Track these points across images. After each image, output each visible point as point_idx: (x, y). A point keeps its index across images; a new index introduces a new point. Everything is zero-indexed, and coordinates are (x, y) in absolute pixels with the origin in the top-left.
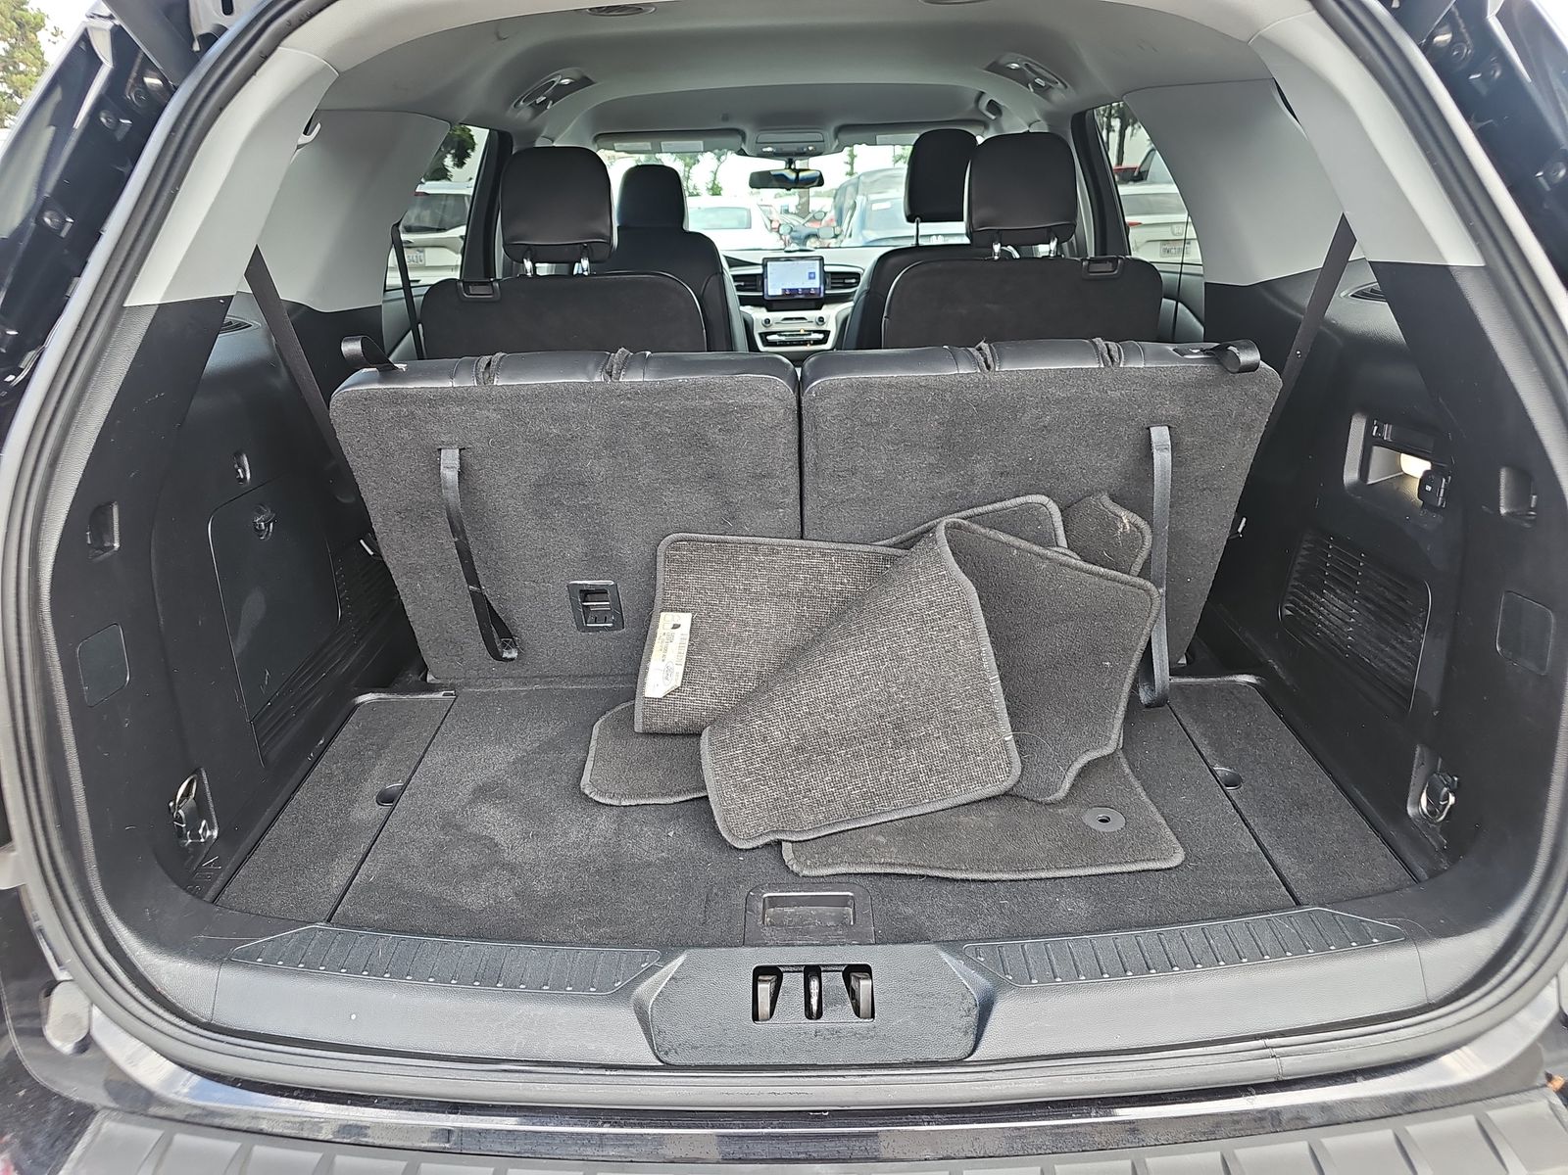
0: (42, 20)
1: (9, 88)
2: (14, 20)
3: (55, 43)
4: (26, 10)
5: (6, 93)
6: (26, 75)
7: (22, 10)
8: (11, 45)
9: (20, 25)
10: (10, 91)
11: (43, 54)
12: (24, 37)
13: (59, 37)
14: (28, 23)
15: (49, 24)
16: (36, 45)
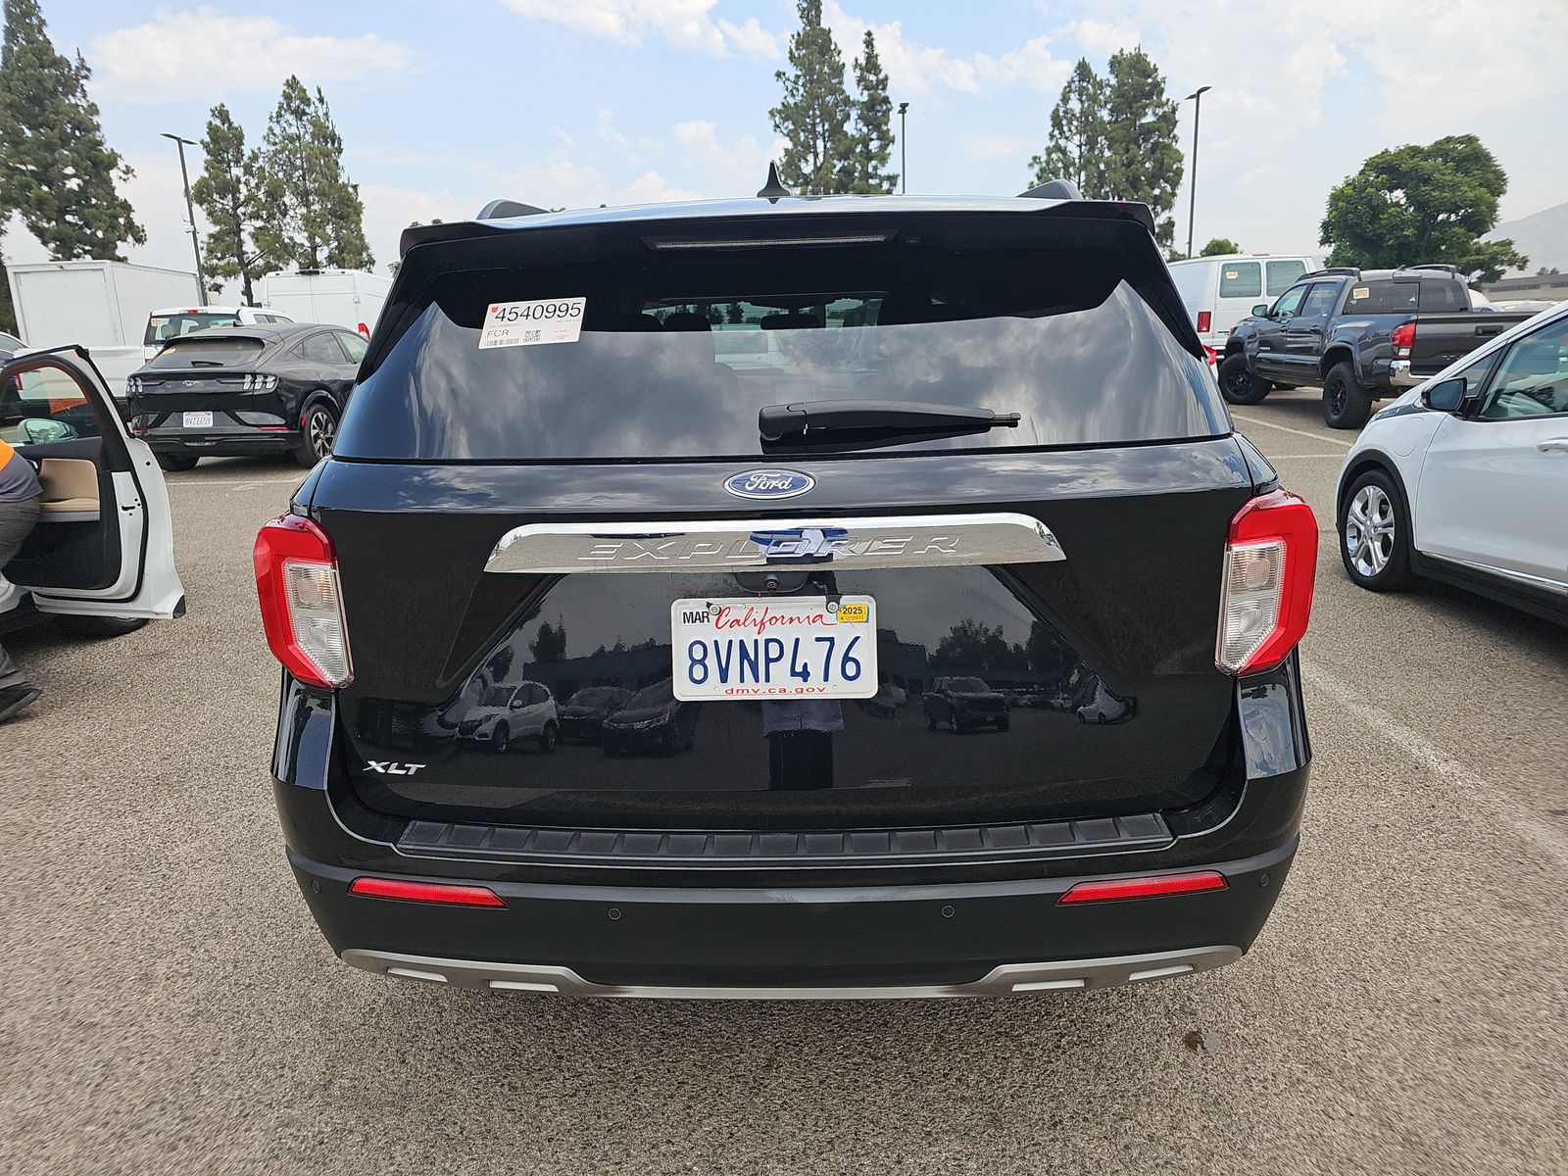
0: (116, 160)
1: (80, 220)
2: (90, 160)
3: (125, 180)
4: (101, 151)
5: (77, 224)
6: (97, 209)
7: (97, 150)
8: (84, 181)
9: (95, 164)
10: (81, 223)
11: (113, 190)
12: (98, 175)
13: (130, 175)
14: (102, 162)
15: (121, 164)
16: (109, 181)
